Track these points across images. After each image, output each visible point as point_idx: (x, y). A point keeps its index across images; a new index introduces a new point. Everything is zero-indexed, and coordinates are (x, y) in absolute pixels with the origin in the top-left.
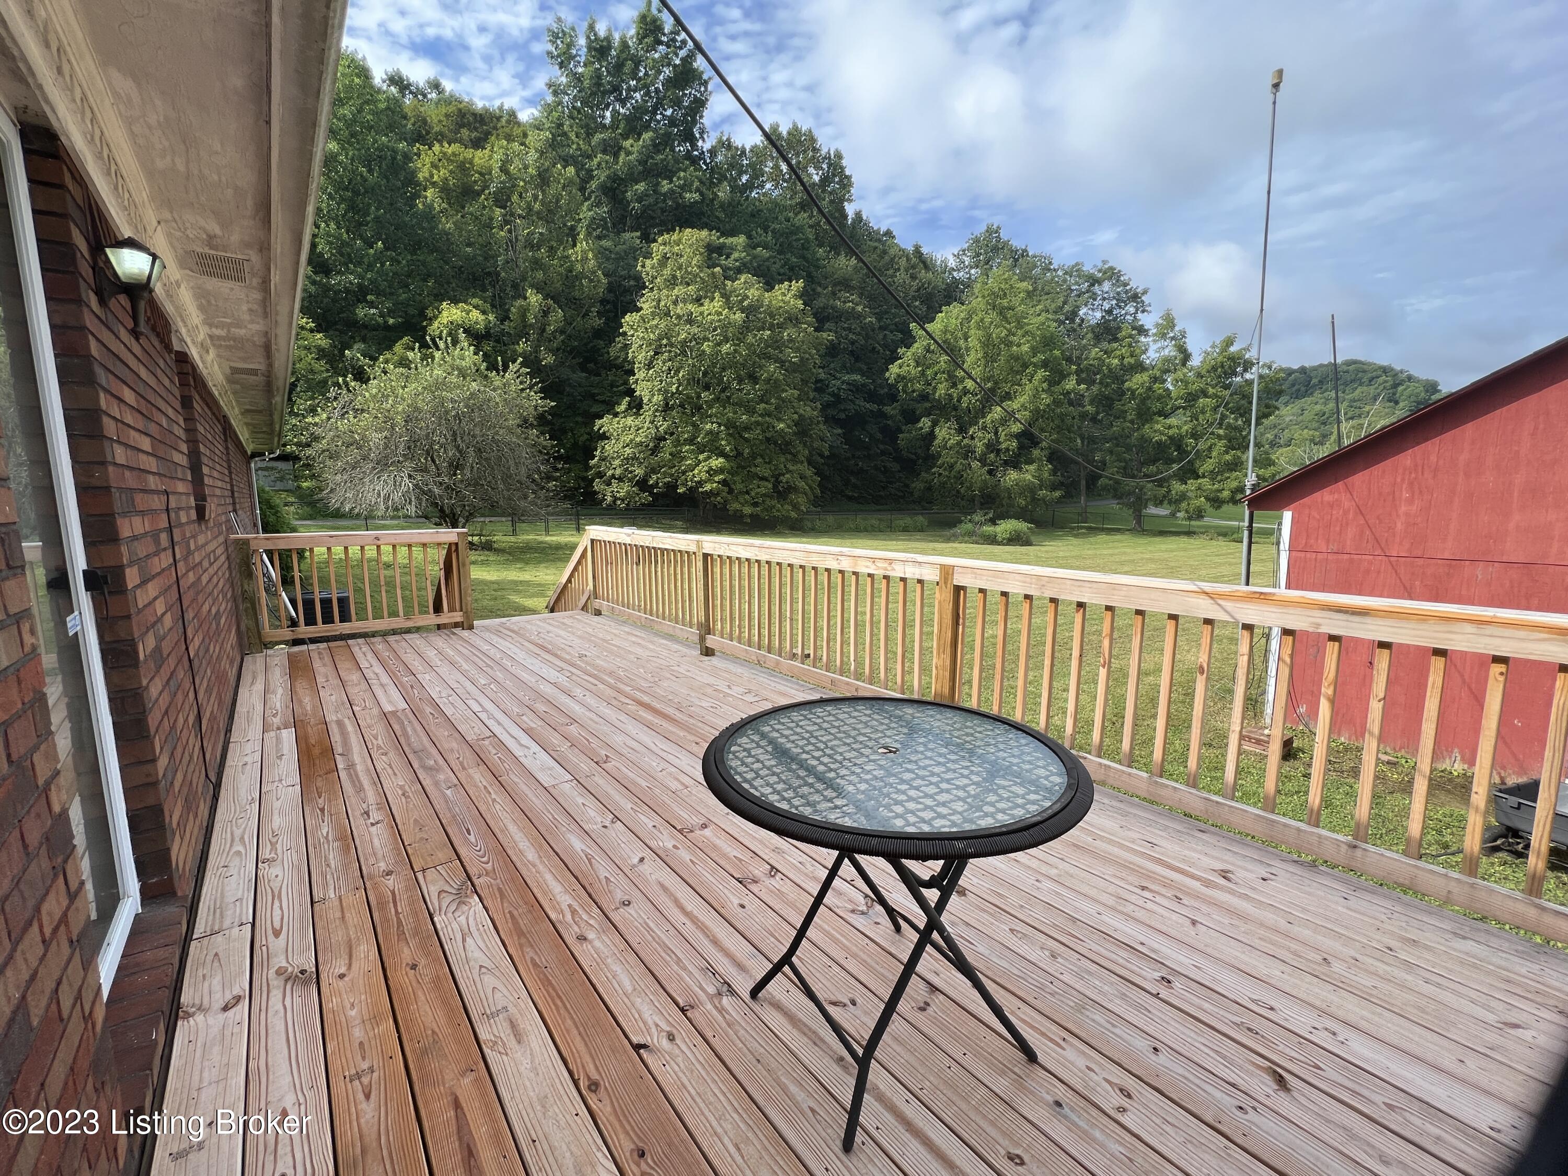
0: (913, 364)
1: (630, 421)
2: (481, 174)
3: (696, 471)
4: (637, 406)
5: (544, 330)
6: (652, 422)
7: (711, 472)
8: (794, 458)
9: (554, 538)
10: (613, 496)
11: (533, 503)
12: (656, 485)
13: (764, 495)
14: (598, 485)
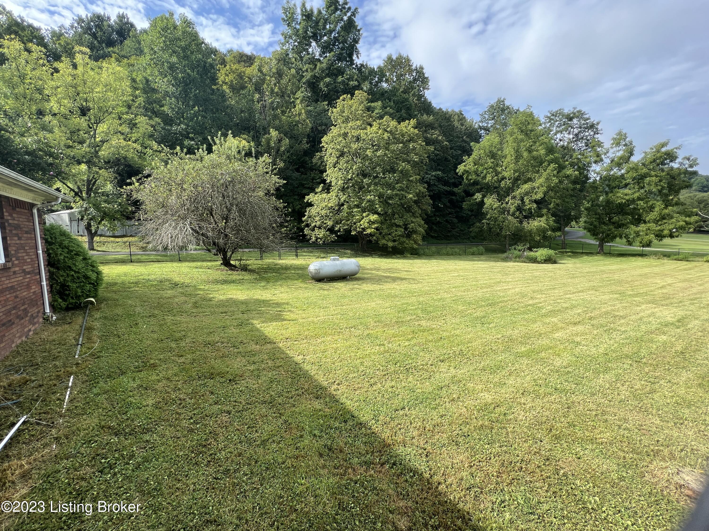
0: (472, 164)
1: (324, 195)
2: (249, 78)
3: (362, 222)
4: (327, 188)
5: (279, 150)
6: (337, 196)
7: (371, 223)
8: (414, 215)
9: (284, 261)
10: (316, 237)
11: (273, 242)
12: (339, 231)
13: (399, 236)
14: (306, 231)
